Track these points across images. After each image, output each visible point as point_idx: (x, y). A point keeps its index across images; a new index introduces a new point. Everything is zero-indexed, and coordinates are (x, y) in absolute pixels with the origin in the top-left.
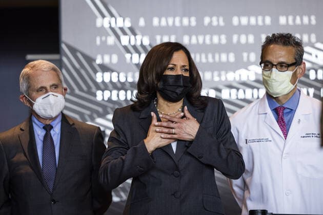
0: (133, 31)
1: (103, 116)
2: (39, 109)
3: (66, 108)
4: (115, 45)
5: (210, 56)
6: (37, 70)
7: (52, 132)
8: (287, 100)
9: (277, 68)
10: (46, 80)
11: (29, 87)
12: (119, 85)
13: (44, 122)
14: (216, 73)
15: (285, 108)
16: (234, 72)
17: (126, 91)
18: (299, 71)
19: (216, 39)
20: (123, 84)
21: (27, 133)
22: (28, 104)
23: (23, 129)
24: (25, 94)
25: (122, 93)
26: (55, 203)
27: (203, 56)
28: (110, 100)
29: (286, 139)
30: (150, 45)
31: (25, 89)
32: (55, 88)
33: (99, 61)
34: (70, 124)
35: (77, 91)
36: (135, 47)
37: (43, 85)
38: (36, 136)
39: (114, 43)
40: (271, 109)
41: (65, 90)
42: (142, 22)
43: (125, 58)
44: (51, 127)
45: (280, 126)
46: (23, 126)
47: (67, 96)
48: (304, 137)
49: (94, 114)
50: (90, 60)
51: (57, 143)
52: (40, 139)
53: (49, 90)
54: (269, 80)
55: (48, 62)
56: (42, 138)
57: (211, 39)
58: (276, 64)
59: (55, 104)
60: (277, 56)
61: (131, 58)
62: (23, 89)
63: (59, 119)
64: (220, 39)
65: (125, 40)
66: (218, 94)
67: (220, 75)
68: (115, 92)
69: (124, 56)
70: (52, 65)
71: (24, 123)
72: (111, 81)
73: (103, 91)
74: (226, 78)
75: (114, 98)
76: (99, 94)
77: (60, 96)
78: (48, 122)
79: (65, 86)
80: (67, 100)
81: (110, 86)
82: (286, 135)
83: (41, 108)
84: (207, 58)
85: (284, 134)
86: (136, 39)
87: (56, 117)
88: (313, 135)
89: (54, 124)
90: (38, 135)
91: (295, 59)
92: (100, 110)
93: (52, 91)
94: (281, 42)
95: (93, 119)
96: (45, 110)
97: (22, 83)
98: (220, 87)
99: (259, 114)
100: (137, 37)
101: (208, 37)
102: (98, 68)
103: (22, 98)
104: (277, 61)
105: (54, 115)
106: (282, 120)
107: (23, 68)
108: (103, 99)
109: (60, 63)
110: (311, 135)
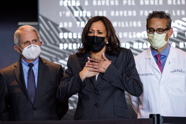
0: (81, 8)
1: (63, 58)
2: (26, 54)
3: (41, 54)
4: (71, 17)
5: (127, 23)
6: (24, 31)
7: (33, 68)
8: (162, 50)
9: (157, 32)
10: (30, 37)
11: (19, 41)
12: (73, 40)
13: (28, 62)
14: (130, 33)
15: (161, 55)
16: (141, 33)
17: (77, 44)
18: (169, 33)
19: (130, 13)
20: (75, 40)
21: (18, 69)
22: (19, 51)
23: (16, 66)
24: (17, 45)
25: (75, 45)
26: (35, 110)
27: (123, 23)
28: (67, 49)
29: (162, 73)
30: (91, 16)
31: (17, 42)
32: (35, 41)
33: (61, 26)
34: (43, 63)
35: (48, 44)
36: (82, 18)
37: (28, 40)
38: (24, 70)
39: (70, 15)
40: (153, 55)
41: (41, 43)
42: (86, 3)
43: (77, 24)
44: (33, 65)
45: (158, 66)
46: (16, 64)
47: (42, 47)
48: (172, 72)
49: (58, 57)
50: (56, 26)
51: (36, 75)
52: (26, 72)
53: (31, 43)
54: (152, 39)
55: (31, 26)
56: (27, 72)
57: (127, 13)
58: (156, 29)
59: (35, 51)
60: (157, 25)
61: (80, 24)
62: (16, 42)
63: (38, 60)
64: (132, 13)
65: (76, 13)
66: (132, 46)
67: (132, 35)
68: (70, 45)
69: (76, 23)
70: (33, 28)
71: (17, 62)
72: (68, 38)
73: (63, 44)
74: (136, 36)
75: (70, 48)
76: (61, 45)
77: (38, 47)
78: (31, 62)
79: (41, 40)
80: (42, 49)
81: (68, 41)
82: (162, 71)
83: (27, 54)
84: (125, 24)
85: (161, 71)
86: (83, 13)
87: (36, 59)
88: (178, 71)
89: (34, 63)
90: (25, 70)
91: (167, 26)
92: (62, 55)
93: (33, 44)
94: (159, 17)
95: (57, 60)
96: (29, 55)
97: (15, 39)
98: (133, 41)
99: (146, 59)
100: (84, 12)
101: (125, 12)
102: (60, 30)
103: (16, 48)
104: (157, 27)
105: (34, 58)
106: (160, 62)
107: (16, 29)
108: (64, 49)
109: (38, 27)
110: (177, 71)
